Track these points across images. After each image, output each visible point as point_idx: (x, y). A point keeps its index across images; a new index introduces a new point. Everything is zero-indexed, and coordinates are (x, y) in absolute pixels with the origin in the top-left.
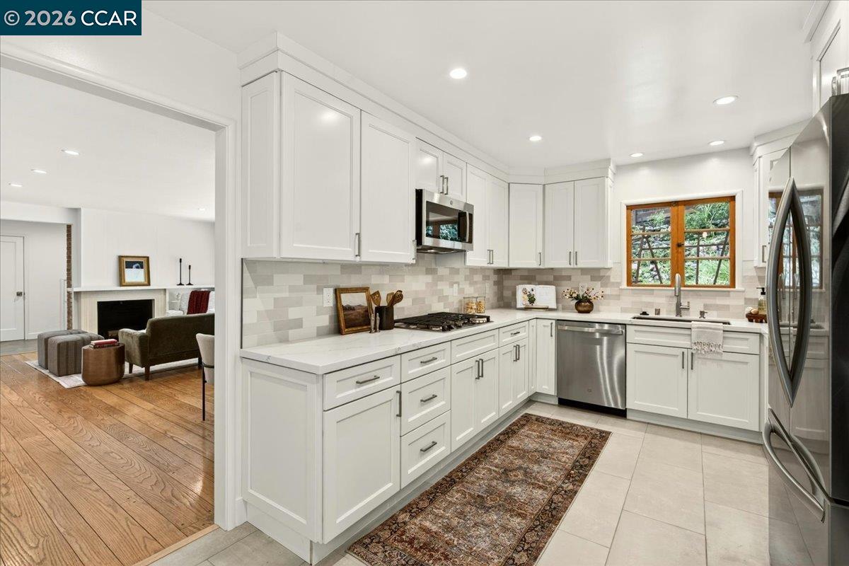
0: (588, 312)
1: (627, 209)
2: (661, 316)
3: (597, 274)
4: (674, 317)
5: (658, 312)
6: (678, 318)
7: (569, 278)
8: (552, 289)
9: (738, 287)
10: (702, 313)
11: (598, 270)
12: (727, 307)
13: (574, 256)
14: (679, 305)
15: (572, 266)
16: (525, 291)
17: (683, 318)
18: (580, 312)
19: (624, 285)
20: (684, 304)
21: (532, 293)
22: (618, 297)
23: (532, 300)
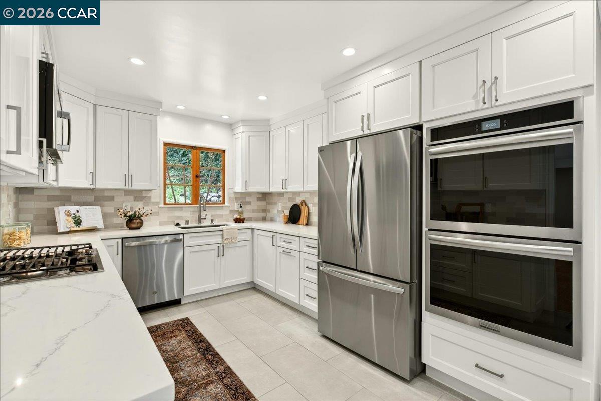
0: (138, 228)
1: (164, 145)
2: (190, 225)
3: (139, 195)
4: (196, 225)
5: (187, 222)
6: (200, 225)
7: (112, 199)
8: (97, 209)
9: (227, 203)
10: (212, 220)
11: (141, 191)
12: (221, 216)
13: (128, 178)
14: (200, 216)
15: (127, 188)
16: (68, 214)
17: (202, 225)
18: (131, 228)
19: (162, 205)
20: (203, 215)
21: (77, 214)
22: (157, 214)
23: (78, 222)
